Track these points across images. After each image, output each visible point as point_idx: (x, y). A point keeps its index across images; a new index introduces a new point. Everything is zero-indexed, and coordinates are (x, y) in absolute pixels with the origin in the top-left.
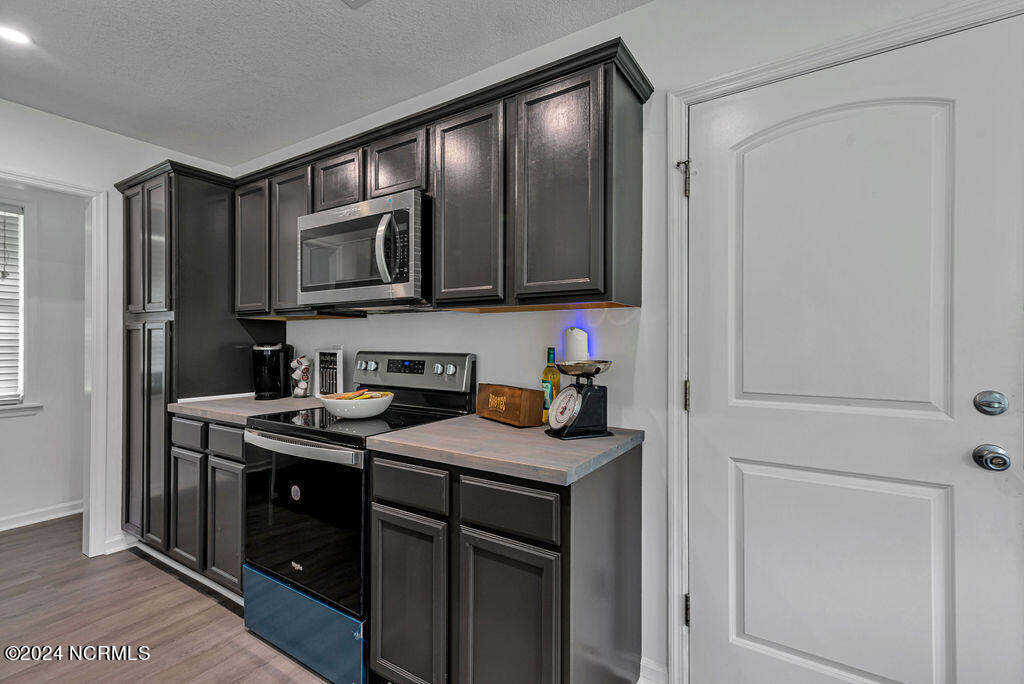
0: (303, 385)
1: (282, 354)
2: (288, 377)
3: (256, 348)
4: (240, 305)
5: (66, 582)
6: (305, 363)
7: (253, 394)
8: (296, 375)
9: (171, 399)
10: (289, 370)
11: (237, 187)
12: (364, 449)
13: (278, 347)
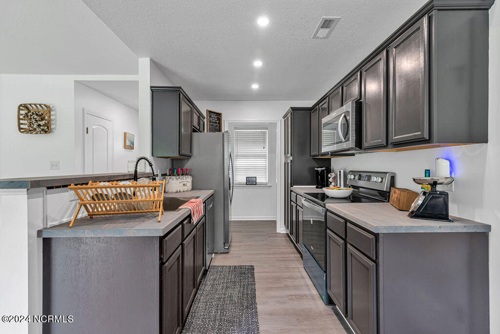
0: (333, 184)
1: (325, 171)
2: (327, 181)
3: (316, 169)
4: (312, 154)
5: (270, 237)
6: (333, 175)
7: (315, 186)
8: (331, 180)
9: (291, 186)
10: (328, 178)
11: (311, 110)
12: (325, 207)
13: (324, 168)
